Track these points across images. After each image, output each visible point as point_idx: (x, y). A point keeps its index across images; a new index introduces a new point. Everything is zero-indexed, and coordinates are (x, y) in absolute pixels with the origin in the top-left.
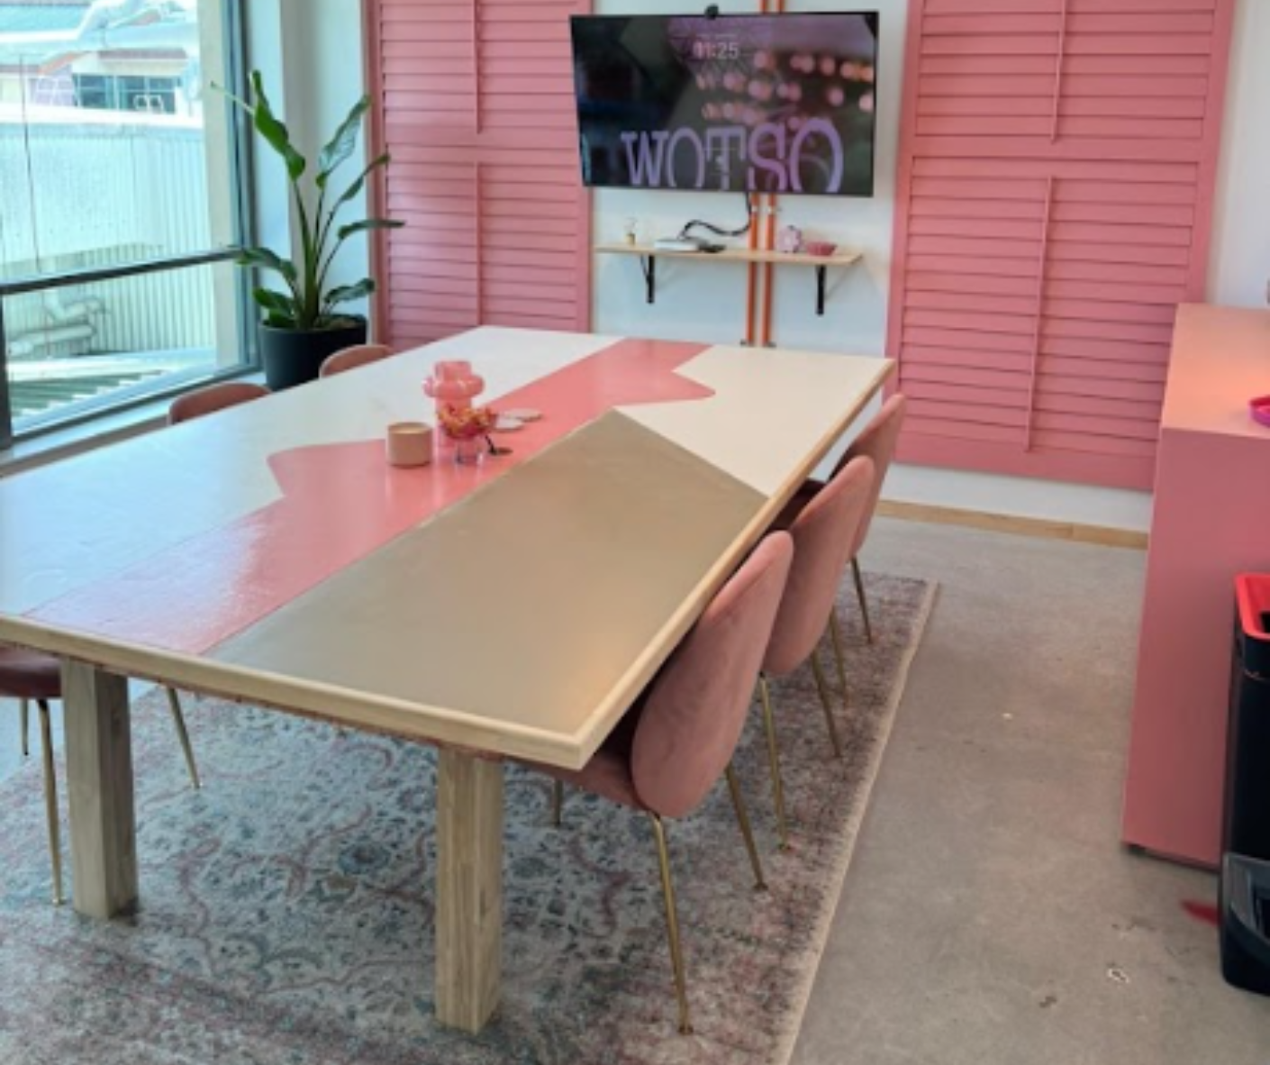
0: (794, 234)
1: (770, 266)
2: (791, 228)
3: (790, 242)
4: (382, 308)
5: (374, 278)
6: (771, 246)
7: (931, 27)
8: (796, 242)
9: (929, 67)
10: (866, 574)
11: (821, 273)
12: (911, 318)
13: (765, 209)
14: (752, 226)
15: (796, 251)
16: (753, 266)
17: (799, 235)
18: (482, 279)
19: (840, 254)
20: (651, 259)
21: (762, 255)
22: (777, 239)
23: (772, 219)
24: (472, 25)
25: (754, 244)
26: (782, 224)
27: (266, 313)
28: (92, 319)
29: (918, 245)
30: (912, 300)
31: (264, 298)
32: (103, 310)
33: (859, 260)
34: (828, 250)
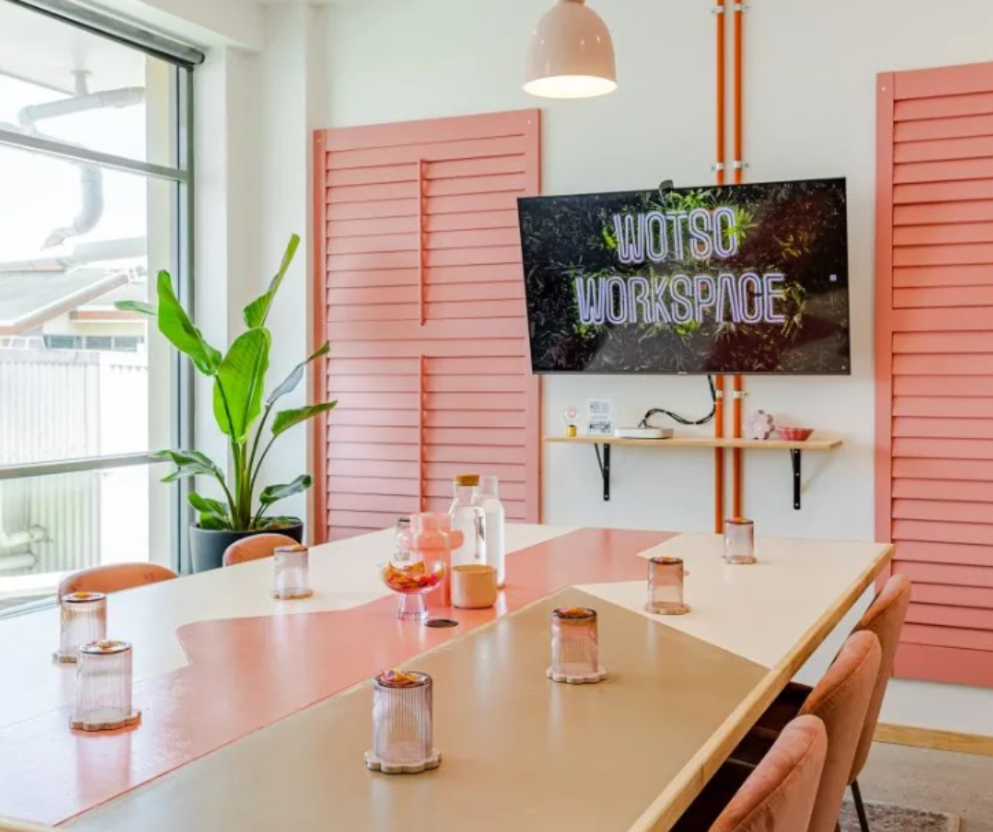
0: (764, 418)
1: (738, 452)
2: (761, 412)
3: (760, 428)
4: (319, 508)
5: (312, 475)
6: (738, 434)
7: (903, 196)
8: (767, 428)
9: (902, 237)
10: (871, 806)
11: (797, 458)
12: (902, 510)
13: (731, 395)
14: (718, 411)
15: (766, 437)
16: (720, 452)
17: (770, 420)
18: (424, 478)
19: (818, 439)
20: (607, 449)
21: (729, 440)
22: (744, 427)
23: (738, 402)
24: (418, 219)
25: (720, 433)
26: (749, 410)
27: (199, 516)
28: (34, 549)
29: (903, 428)
30: (901, 490)
31: (198, 504)
32: (47, 540)
33: (836, 446)
34: (804, 435)
